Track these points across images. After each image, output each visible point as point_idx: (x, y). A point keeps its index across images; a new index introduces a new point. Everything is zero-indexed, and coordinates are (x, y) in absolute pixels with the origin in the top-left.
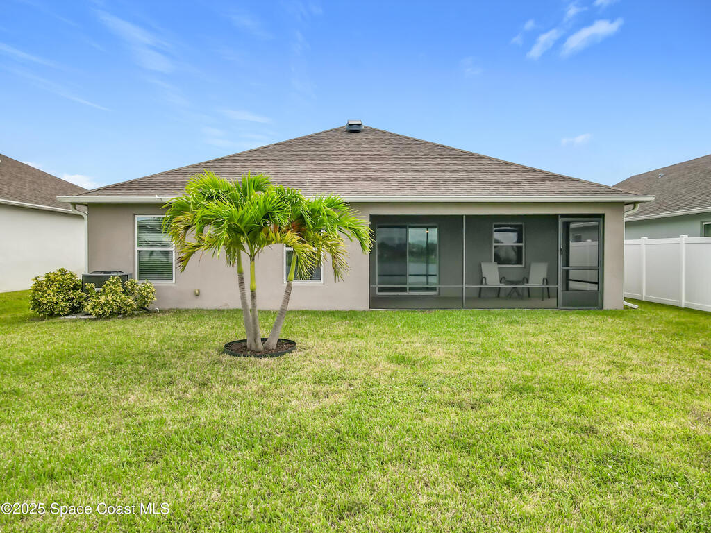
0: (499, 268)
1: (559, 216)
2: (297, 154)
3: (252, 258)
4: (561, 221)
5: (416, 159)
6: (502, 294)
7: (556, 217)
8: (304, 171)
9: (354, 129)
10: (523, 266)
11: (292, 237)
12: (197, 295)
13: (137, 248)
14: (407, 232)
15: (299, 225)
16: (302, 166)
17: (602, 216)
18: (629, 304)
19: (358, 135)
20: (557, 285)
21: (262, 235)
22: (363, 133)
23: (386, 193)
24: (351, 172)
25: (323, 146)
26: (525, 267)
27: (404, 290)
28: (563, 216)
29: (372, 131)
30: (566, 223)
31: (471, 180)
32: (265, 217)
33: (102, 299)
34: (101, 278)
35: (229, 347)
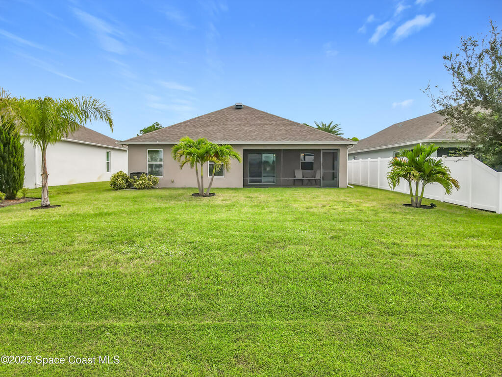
0: (303, 172)
2: (212, 121)
3: (202, 165)
4: (322, 151)
5: (266, 124)
7: (319, 150)
8: (216, 130)
9: (238, 107)
10: (314, 171)
11: (214, 159)
12: (173, 182)
13: (148, 163)
14: (262, 156)
15: (217, 155)
16: (215, 127)
17: (338, 150)
18: (350, 186)
19: (240, 110)
21: (206, 158)
22: (242, 110)
23: (250, 140)
24: (236, 131)
25: (224, 117)
27: (261, 182)
29: (248, 108)
30: (323, 153)
31: (286, 134)
32: (207, 152)
33: (141, 182)
34: (138, 174)
35: (194, 195)
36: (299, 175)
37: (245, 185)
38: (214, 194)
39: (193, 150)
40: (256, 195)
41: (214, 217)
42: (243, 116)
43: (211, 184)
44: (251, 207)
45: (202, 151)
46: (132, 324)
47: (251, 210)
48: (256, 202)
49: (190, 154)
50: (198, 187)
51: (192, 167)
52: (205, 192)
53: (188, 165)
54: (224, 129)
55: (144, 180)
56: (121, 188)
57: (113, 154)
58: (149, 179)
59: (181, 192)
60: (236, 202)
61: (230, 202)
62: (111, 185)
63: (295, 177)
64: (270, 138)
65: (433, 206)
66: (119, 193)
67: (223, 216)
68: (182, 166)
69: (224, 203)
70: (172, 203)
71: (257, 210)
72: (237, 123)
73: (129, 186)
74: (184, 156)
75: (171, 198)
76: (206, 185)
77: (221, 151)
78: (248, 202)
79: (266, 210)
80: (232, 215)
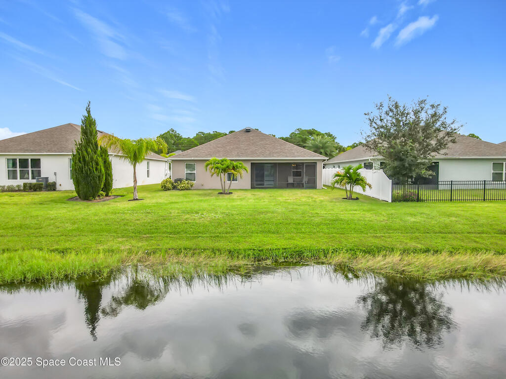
0: (293, 178)
2: (229, 142)
3: (224, 175)
5: (267, 144)
6: (295, 185)
8: (232, 149)
9: (248, 131)
11: (232, 171)
12: (202, 185)
13: (185, 172)
15: (234, 168)
16: (231, 147)
17: (316, 163)
18: (324, 188)
19: (249, 133)
21: (227, 171)
22: (251, 133)
23: (255, 157)
24: (246, 149)
27: (263, 185)
28: (306, 163)
30: (306, 165)
31: (281, 152)
32: (227, 167)
33: (182, 185)
34: (180, 180)
35: (219, 193)
36: (291, 180)
37: (253, 187)
38: (232, 193)
39: (219, 165)
40: (258, 193)
41: (234, 204)
42: (251, 138)
43: (230, 186)
44: (254, 199)
45: (225, 166)
46: (208, 235)
47: (253, 201)
48: (257, 197)
49: (217, 168)
50: (221, 188)
51: (218, 176)
52: (226, 192)
53: (215, 175)
54: (237, 148)
55: (185, 184)
56: (169, 190)
57: (151, 163)
58: (187, 184)
59: (209, 191)
60: (246, 197)
61: (242, 197)
62: (162, 187)
63: (288, 181)
64: (270, 155)
65: (357, 199)
66: (168, 193)
67: (238, 203)
68: (212, 175)
69: (238, 198)
70: (208, 198)
71: (257, 201)
72: (247, 143)
73: (174, 188)
74: (213, 169)
75: (205, 195)
76: (227, 188)
77: (237, 166)
78: (252, 197)
79: (262, 200)
80: (244, 203)
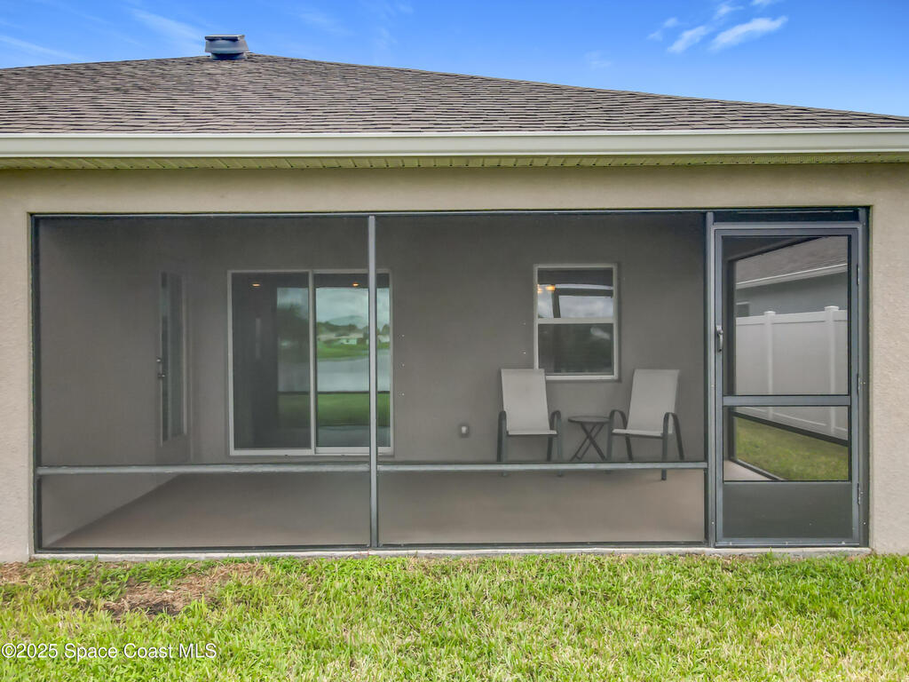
0: (548, 382)
1: (710, 216)
4: (714, 230)
10: (615, 376)
20: (706, 459)
26: (619, 380)
28: (724, 215)
